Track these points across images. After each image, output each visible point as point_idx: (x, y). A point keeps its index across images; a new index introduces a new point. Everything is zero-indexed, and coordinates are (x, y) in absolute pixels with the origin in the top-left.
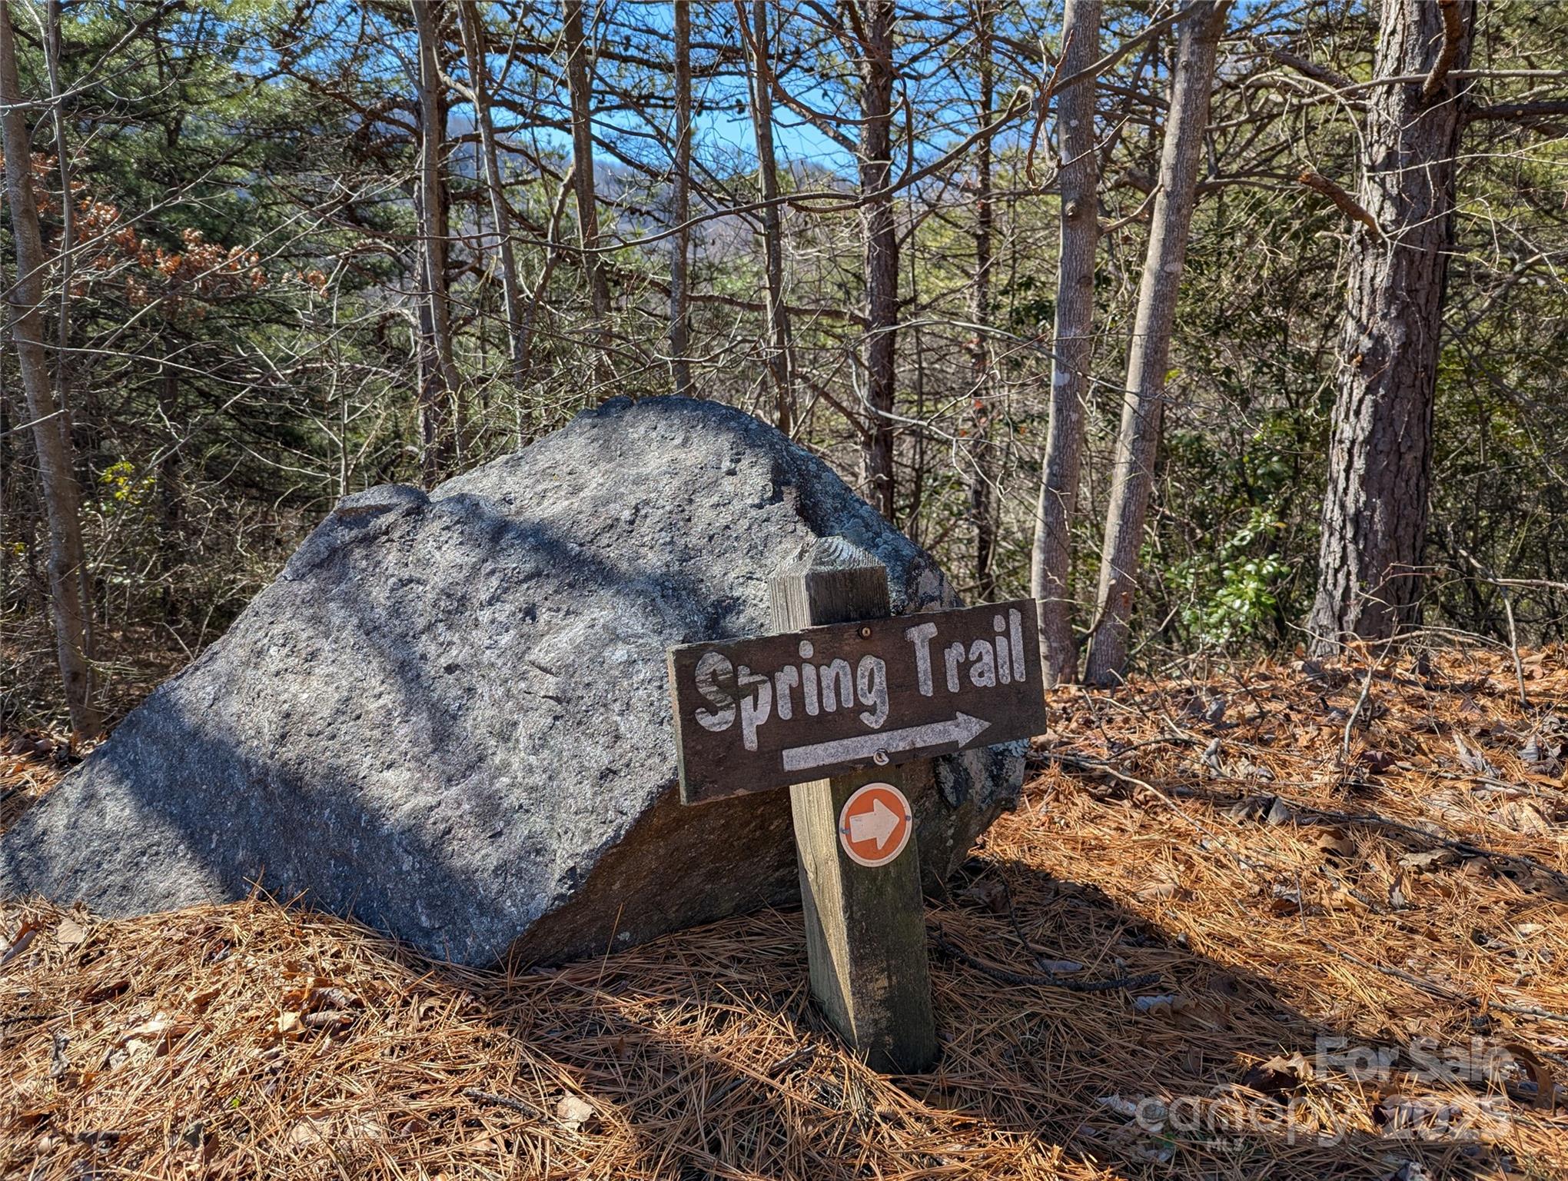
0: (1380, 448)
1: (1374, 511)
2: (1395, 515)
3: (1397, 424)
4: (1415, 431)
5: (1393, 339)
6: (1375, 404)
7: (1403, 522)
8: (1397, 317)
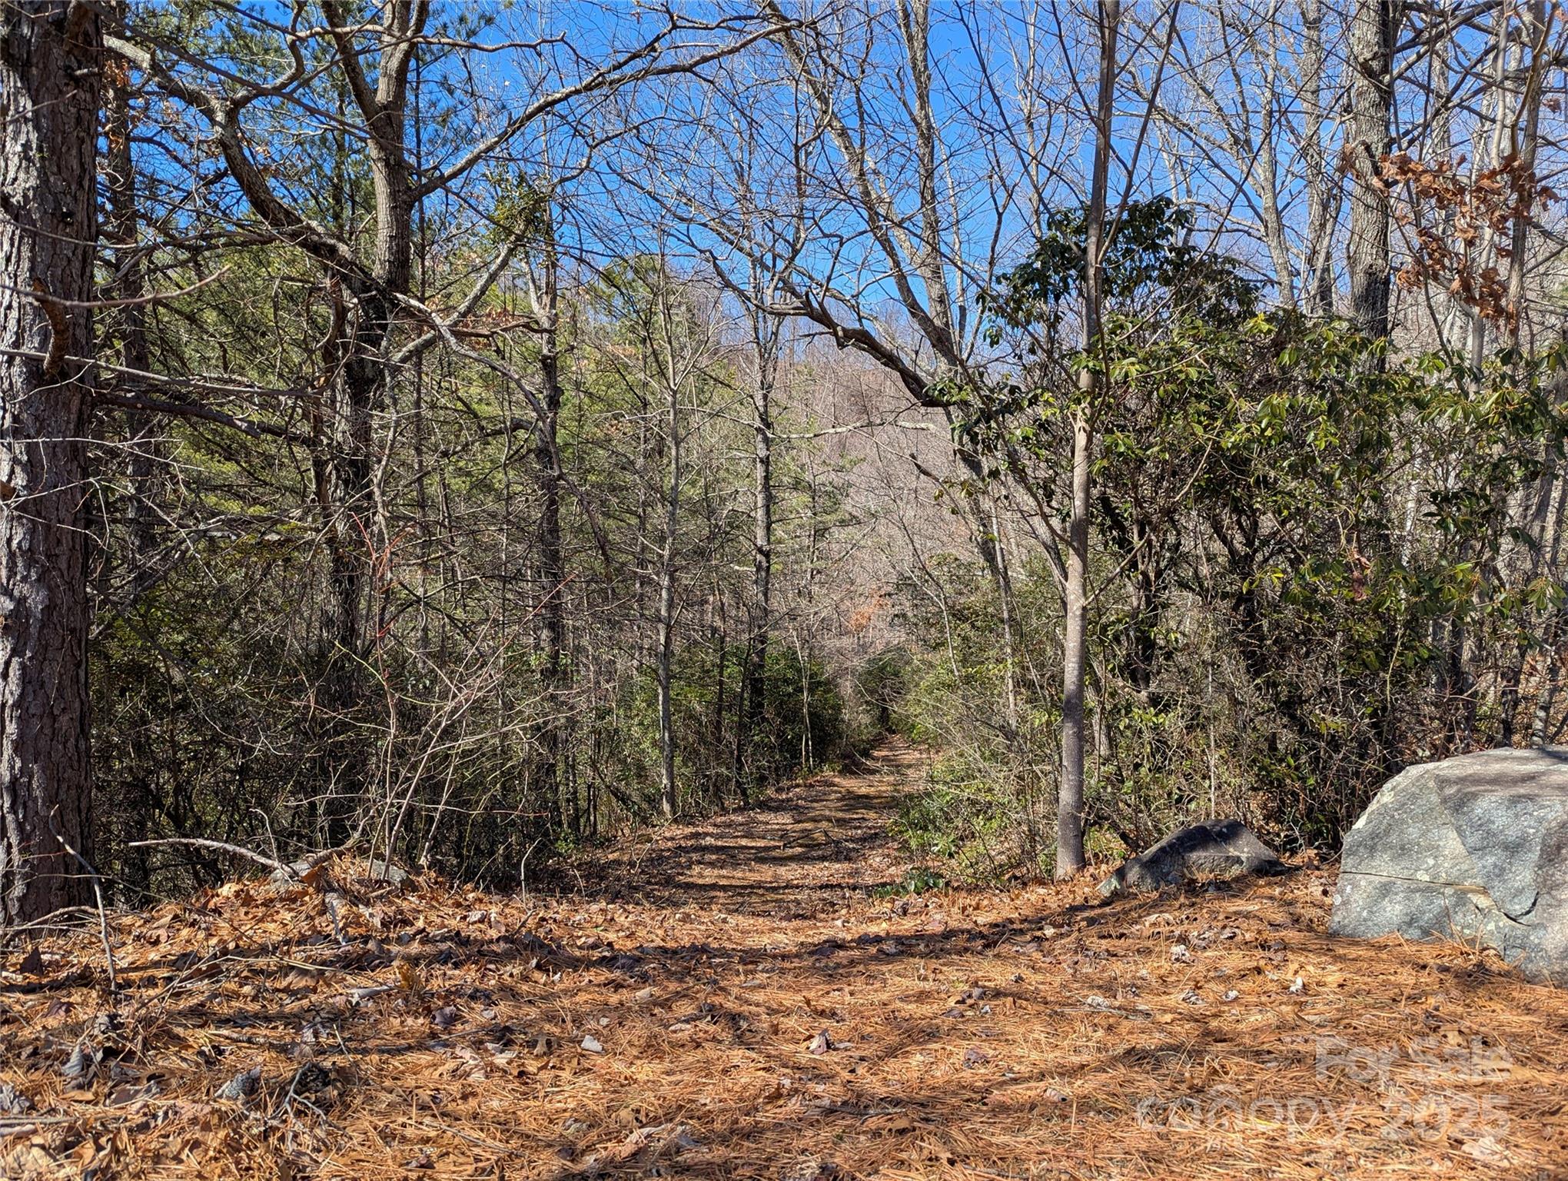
0: (32, 711)
1: (31, 778)
2: (54, 779)
3: (48, 686)
4: (68, 693)
5: (36, 601)
6: (23, 667)
7: (64, 786)
8: (38, 580)
